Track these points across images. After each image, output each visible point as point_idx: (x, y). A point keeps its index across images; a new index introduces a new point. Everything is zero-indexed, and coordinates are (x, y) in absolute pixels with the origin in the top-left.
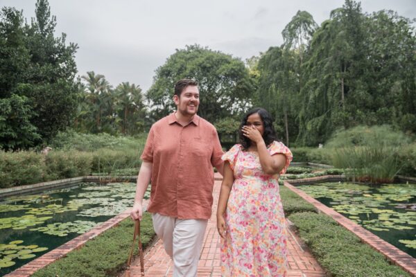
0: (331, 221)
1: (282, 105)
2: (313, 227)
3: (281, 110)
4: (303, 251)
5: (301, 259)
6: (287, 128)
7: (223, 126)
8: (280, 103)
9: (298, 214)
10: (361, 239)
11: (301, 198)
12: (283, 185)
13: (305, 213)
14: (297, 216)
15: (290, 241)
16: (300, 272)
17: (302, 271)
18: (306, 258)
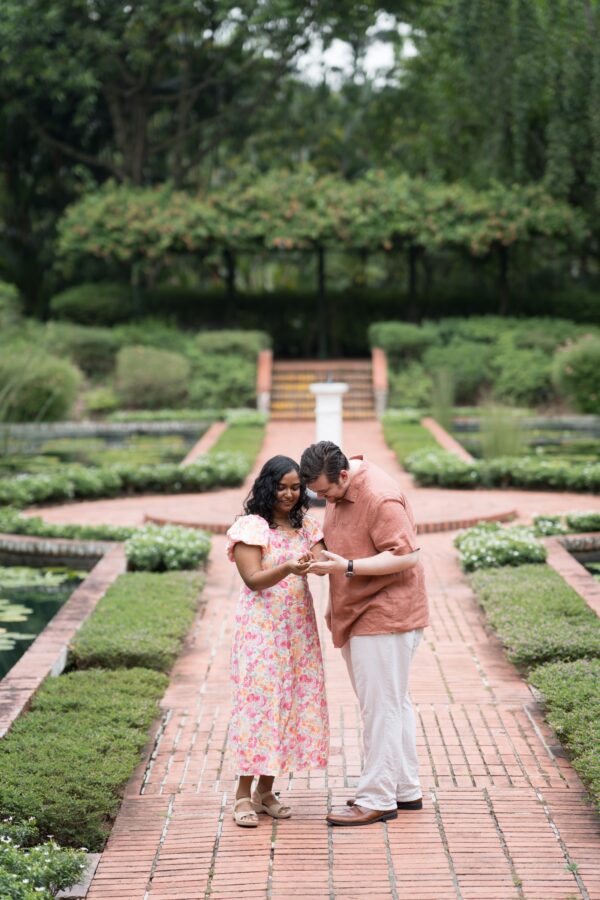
1: (584, 84)
2: (588, 697)
3: (579, 114)
4: (552, 757)
5: (541, 771)
7: (253, 205)
8: (572, 69)
9: (557, 666)
11: (594, 615)
12: (542, 561)
13: (580, 662)
14: (554, 673)
15: (525, 737)
16: (532, 792)
17: (537, 790)
18: (554, 769)
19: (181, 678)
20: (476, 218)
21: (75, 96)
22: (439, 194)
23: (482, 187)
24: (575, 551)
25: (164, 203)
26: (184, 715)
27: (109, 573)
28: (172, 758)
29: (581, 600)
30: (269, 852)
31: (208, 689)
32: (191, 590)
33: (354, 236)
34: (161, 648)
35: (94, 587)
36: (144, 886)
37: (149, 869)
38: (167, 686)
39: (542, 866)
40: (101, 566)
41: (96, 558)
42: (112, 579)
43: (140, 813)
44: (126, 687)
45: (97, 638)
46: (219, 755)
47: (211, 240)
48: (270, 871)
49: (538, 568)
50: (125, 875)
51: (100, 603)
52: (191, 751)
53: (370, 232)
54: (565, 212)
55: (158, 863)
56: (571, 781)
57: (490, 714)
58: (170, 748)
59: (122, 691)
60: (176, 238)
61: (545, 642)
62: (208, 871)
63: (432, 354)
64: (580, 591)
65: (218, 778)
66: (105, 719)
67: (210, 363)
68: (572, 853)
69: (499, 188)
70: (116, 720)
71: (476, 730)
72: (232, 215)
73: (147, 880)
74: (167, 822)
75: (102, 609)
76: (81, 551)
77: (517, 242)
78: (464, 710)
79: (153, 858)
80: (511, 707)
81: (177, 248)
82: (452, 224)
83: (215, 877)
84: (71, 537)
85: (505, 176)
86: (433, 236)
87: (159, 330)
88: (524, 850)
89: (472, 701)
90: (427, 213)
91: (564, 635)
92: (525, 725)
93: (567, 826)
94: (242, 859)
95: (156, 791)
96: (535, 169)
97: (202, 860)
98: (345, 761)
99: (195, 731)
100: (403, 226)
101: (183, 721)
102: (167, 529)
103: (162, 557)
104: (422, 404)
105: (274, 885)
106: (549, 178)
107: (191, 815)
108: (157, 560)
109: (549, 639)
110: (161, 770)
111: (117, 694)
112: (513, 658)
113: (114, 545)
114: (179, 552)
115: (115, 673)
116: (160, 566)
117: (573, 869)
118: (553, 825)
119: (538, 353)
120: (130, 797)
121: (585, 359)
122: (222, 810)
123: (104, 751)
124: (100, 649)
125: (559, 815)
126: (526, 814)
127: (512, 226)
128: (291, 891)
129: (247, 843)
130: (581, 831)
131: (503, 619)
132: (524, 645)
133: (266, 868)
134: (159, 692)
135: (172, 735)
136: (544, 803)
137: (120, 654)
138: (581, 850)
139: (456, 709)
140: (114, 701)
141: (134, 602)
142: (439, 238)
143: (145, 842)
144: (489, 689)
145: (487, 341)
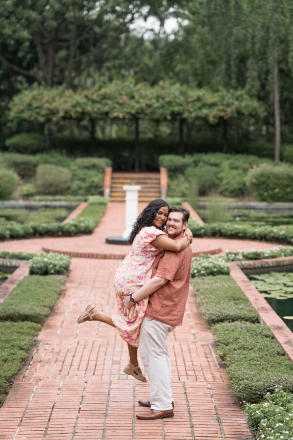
0: (265, 332)
1: (265, 42)
2: (237, 339)
3: (262, 56)
4: (218, 367)
5: (212, 374)
6: (277, 106)
7: (104, 97)
8: (260, 34)
9: (226, 324)
10: (285, 352)
11: (248, 300)
12: (227, 273)
13: (236, 322)
14: (223, 327)
15: (207, 358)
16: (206, 383)
17: (208, 383)
18: (218, 373)
19: (49, 327)
20: (212, 105)
21: (19, 42)
22: (194, 93)
23: (215, 90)
24: (244, 269)
25: (61, 95)
26: (48, 344)
27: (20, 276)
28: (39, 364)
29: (242, 292)
30: (78, 409)
31: (61, 332)
32: (58, 284)
33: (153, 113)
34: (39, 312)
35: (12, 282)
36: (17, 424)
37: (21, 416)
38: (40, 331)
39: (204, 418)
40: (17, 272)
41: (16, 268)
42: (22, 278)
43: (21, 390)
44: (21, 330)
45: (10, 307)
46: (62, 363)
47: (83, 114)
48: (77, 418)
49: (225, 277)
50: (9, 419)
51: (14, 289)
52: (49, 361)
53: (160, 111)
54: (255, 104)
55: (26, 414)
56: (225, 379)
57: (192, 346)
58: (39, 360)
59: (18, 332)
60: (66, 112)
61: (222, 313)
62: (48, 418)
63: (189, 171)
64: (243, 288)
65: (60, 374)
66: (8, 345)
67: (81, 173)
68: (220, 412)
69: (224, 91)
70: (13, 346)
71: (184, 354)
72: (94, 102)
73: (19, 422)
74: (33, 395)
75: (14, 293)
76: (9, 264)
77: (231, 118)
78: (180, 344)
79: (24, 411)
80: (203, 343)
81: (67, 117)
82: (200, 108)
83: (51, 421)
84: (4, 258)
85: (227, 85)
86: (191, 113)
87: (57, 156)
88: (198, 410)
89: (184, 340)
90: (188, 103)
91: (232, 309)
92: (208, 352)
93: (219, 400)
94: (65, 412)
95: (30, 380)
96: (242, 82)
97: (46, 413)
98: (120, 367)
99: (52, 352)
100: (176, 109)
101: (47, 347)
102: (50, 255)
103: (47, 268)
104: (184, 195)
105: (78, 425)
106: (248, 87)
107: (44, 392)
108: (44, 269)
109: (223, 311)
110: (33, 370)
111: (15, 334)
112: (206, 320)
113: (24, 262)
114: (55, 266)
115: (16, 324)
116: (45, 272)
117: (219, 420)
118: (213, 400)
119: (240, 171)
120: (17, 382)
121: (262, 175)
122: (59, 389)
123: (5, 361)
124: (10, 312)
125: (217, 394)
126: (202, 394)
127: (229, 110)
128: (86, 428)
129: (68, 405)
130: (226, 402)
131: (204, 301)
132: (212, 314)
133: (76, 417)
134: (36, 333)
135: (40, 353)
136: (211, 389)
137: (20, 315)
138: (224, 411)
139: (177, 344)
140: (14, 337)
141: (29, 290)
142: (194, 115)
143: (21, 404)
144: (194, 334)
145: (216, 165)
